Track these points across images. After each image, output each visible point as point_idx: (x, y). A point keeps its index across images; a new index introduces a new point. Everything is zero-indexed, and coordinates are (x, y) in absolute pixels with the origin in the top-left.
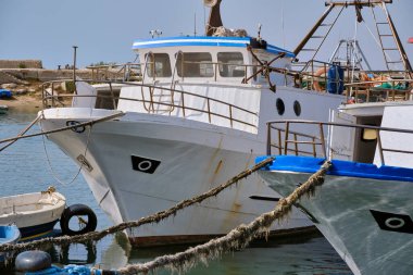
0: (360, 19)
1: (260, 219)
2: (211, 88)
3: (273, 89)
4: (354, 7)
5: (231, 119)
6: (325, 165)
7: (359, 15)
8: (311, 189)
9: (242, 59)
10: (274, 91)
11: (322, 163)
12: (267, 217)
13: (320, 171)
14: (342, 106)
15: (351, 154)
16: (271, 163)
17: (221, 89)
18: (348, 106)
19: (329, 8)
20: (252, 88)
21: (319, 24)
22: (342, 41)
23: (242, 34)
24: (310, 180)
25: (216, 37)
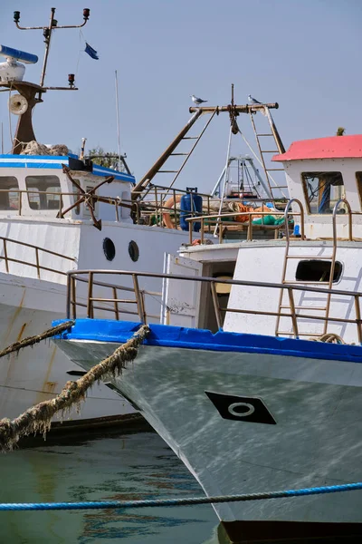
0: (235, 130)
1: (33, 410)
2: (13, 225)
3: (98, 225)
4: (227, 113)
5: (38, 267)
6: (141, 332)
7: (234, 123)
8: (117, 365)
9: (58, 185)
10: (100, 228)
11: (136, 329)
12: (44, 407)
13: (131, 341)
14: (183, 249)
15: (196, 313)
16: (69, 329)
17: (27, 226)
18: (191, 249)
19: (194, 114)
20: (69, 225)
21: (181, 137)
22: (231, 160)
23: (62, 151)
24: (116, 354)
25: (26, 155)
